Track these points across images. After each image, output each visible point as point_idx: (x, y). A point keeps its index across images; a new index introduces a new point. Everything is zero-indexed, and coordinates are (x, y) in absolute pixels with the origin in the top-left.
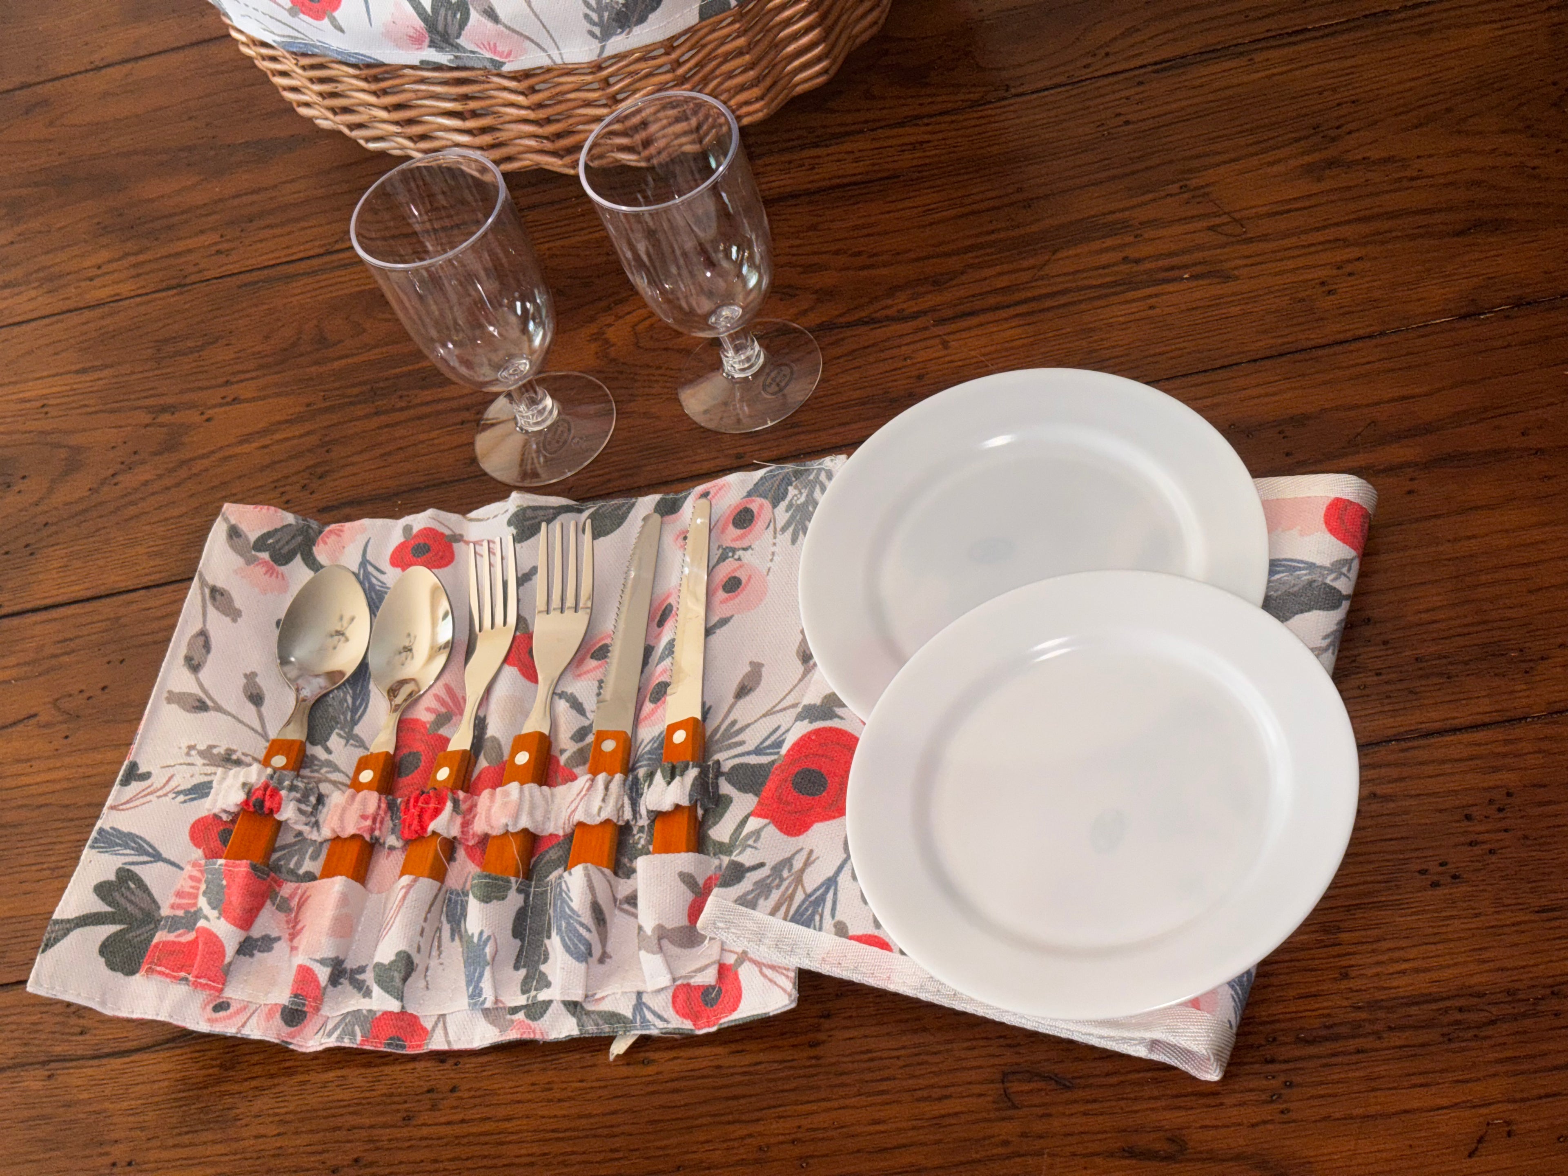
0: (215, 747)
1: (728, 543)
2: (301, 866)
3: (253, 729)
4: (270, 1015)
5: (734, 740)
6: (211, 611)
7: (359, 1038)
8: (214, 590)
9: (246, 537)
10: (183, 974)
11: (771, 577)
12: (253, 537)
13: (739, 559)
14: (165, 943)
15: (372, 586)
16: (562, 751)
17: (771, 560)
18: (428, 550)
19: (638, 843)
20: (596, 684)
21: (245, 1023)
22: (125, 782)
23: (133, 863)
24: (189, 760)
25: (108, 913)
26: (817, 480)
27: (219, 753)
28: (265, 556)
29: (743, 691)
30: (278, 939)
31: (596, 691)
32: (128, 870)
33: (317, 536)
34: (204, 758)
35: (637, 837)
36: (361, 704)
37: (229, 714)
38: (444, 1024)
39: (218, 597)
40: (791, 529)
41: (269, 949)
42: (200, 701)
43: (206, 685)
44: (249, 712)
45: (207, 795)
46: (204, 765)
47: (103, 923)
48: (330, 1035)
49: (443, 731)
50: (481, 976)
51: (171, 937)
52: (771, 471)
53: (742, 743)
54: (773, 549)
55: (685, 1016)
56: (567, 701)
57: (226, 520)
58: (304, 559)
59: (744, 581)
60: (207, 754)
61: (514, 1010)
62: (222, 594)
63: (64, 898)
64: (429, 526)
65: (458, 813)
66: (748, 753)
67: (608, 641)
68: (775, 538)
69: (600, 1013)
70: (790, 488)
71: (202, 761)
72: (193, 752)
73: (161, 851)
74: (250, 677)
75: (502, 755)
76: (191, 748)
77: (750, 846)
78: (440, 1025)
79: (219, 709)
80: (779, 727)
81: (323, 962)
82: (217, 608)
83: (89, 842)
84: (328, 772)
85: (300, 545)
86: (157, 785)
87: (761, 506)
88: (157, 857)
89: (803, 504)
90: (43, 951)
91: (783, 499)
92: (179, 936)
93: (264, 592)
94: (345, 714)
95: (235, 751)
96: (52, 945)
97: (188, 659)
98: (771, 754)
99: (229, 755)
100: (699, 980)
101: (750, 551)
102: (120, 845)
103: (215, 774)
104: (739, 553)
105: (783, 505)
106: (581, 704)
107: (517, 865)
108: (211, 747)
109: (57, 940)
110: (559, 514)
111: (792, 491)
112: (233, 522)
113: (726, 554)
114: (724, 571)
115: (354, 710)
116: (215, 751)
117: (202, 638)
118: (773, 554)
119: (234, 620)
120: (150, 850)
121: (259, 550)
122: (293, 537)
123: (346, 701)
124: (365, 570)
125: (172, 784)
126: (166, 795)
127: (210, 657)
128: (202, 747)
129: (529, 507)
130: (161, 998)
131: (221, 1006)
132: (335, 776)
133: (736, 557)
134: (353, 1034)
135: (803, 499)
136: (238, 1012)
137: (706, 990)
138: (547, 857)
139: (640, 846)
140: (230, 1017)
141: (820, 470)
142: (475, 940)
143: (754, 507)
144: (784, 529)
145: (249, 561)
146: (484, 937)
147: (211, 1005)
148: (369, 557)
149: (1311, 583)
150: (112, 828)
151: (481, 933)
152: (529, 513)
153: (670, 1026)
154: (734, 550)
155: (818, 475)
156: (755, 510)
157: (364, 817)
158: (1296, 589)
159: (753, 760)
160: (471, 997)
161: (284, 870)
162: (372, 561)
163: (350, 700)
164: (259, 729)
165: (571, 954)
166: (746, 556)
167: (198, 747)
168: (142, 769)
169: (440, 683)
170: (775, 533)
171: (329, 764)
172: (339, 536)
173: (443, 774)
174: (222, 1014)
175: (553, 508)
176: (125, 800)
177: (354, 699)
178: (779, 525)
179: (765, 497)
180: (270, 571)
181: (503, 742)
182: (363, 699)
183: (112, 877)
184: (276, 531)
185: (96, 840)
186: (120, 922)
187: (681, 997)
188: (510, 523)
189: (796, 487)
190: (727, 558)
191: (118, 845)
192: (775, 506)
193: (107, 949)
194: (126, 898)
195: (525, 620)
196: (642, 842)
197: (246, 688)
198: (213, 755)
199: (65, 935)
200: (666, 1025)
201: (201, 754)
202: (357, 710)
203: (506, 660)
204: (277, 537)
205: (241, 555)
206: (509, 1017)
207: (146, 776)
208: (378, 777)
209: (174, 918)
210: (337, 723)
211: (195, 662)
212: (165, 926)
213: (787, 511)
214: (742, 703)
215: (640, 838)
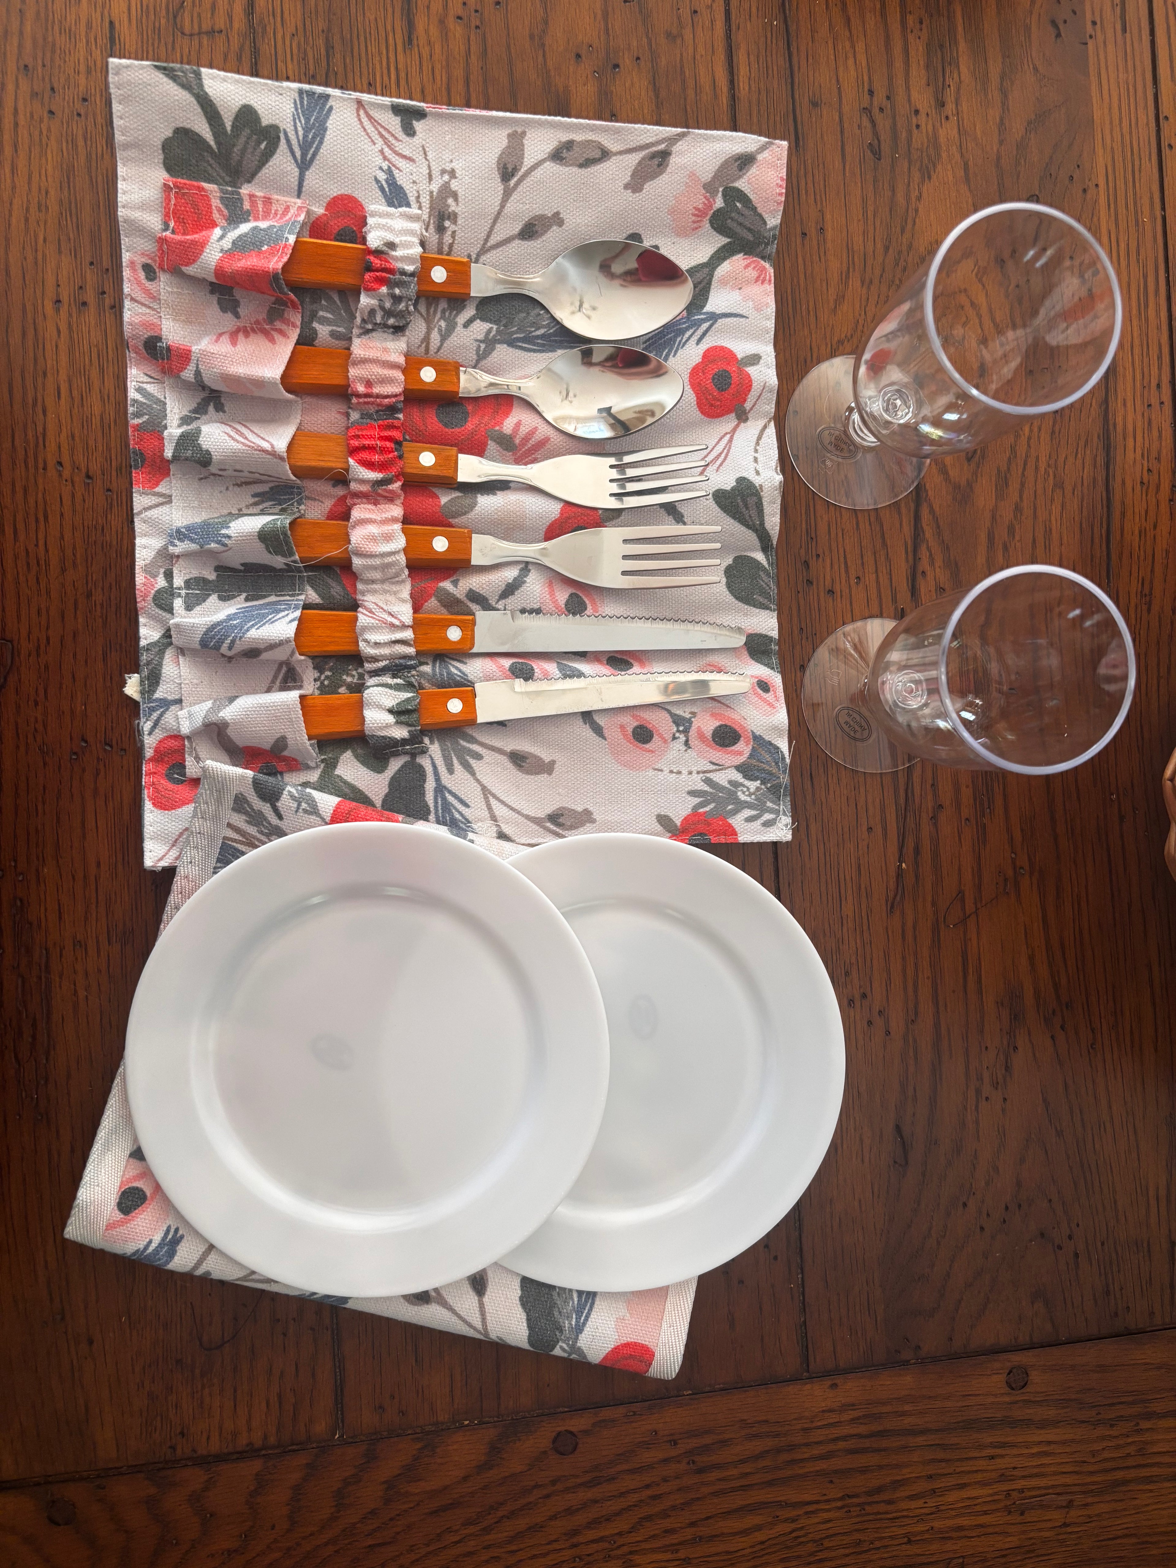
0: (456, 200)
1: (696, 723)
2: (320, 323)
3: (488, 236)
4: (146, 325)
5: (455, 761)
6: (634, 159)
7: (137, 421)
8: (664, 155)
9: (740, 177)
10: (172, 224)
11: (651, 773)
12: (741, 184)
13: (674, 738)
14: (206, 198)
15: (682, 332)
16: (455, 583)
17: (671, 772)
18: (721, 390)
19: (348, 675)
20: (536, 606)
21: (136, 301)
22: (397, 110)
23: (288, 141)
24: (436, 173)
25: (224, 128)
26: (763, 810)
27: (449, 206)
28: (719, 203)
29: (518, 759)
30: (237, 316)
31: (528, 607)
32: (279, 138)
33: (757, 256)
34: (440, 191)
35: (354, 673)
36: (538, 345)
37: (502, 206)
38: (162, 504)
39: (656, 161)
40: (707, 788)
41: (224, 310)
42: (515, 170)
43: (538, 173)
44: (510, 227)
45: (390, 204)
46: (431, 192)
47: (210, 125)
48: (139, 390)
49: (492, 446)
50: (192, 540)
51: (216, 202)
52: (783, 758)
53: (451, 771)
54: (685, 772)
55: (156, 750)
56: (515, 579)
57: (763, 148)
58: (724, 246)
59: (647, 746)
60: (446, 192)
61: (169, 575)
62: (659, 165)
63: (229, 75)
64: (754, 384)
65: (373, 485)
66: (438, 779)
67: (589, 611)
68: (698, 773)
69: (160, 664)
70: (758, 783)
71: (435, 190)
72: (446, 177)
73: (312, 169)
74: (557, 220)
75: (454, 517)
76: (452, 174)
77: (299, 805)
78: (161, 500)
79: (507, 194)
80: (467, 806)
81: (198, 373)
82: (640, 163)
83: (306, 87)
84: (440, 330)
85: (742, 239)
86: (399, 147)
87: (740, 753)
88: (304, 165)
89: (737, 798)
90: (156, 66)
91: (745, 777)
92: (219, 210)
93: (672, 212)
94: (520, 330)
95: (455, 222)
96: (167, 75)
97: (569, 145)
98: (436, 802)
99: (449, 218)
100: (189, 761)
101: (683, 748)
102: (307, 123)
103: (420, 208)
104: (682, 738)
105: (738, 777)
106: (513, 593)
107: (317, 558)
108: (455, 196)
109: (174, 78)
110: (755, 531)
111: (753, 785)
112: (760, 157)
113: (683, 724)
114: (662, 723)
115: (528, 339)
116: (450, 201)
117: (597, 154)
118: (679, 773)
119: (626, 187)
120: (309, 156)
121: (724, 195)
122: (749, 230)
123: (538, 329)
124: (704, 321)
125: (401, 163)
126: (385, 158)
127: (575, 169)
128: (454, 185)
129: (760, 499)
130: (143, 206)
131: (150, 272)
132: (435, 336)
133: (677, 735)
134: (137, 415)
135: (743, 797)
136: (147, 292)
137: (181, 766)
138: (334, 584)
139: (344, 677)
140: (139, 283)
141: (777, 812)
142: (223, 531)
143: (741, 746)
144: (708, 781)
145: (709, 188)
146: (226, 541)
147: (149, 261)
148: (721, 322)
149: (561, 1330)
150: (331, 108)
151: (229, 537)
152: (752, 501)
153: (146, 737)
154: (686, 732)
155: (771, 811)
156: (736, 748)
157: (369, 384)
158: (556, 1314)
159: (430, 785)
160: (178, 531)
161: (314, 307)
162: (716, 326)
163: (541, 332)
164: (491, 242)
165: (205, 634)
166: (679, 744)
167: (453, 181)
168: (418, 125)
169: (551, 433)
170: (704, 772)
171: (451, 327)
172: (757, 281)
173: (427, 459)
174: (142, 275)
175: (762, 523)
176: (371, 113)
177: (542, 337)
178: (713, 776)
179: (751, 756)
180: (700, 214)
181: (471, 515)
182: (543, 345)
183: (265, 122)
184: (754, 209)
185: (311, 94)
186: (218, 143)
187: (174, 743)
188: (741, 480)
189: (758, 789)
190: (678, 725)
191: (307, 120)
192: (738, 768)
193: (183, 134)
194: (247, 143)
195: (619, 516)
196: (349, 679)
197: (541, 218)
198: (446, 198)
199: (184, 86)
200: (146, 733)
201: (446, 187)
202: (529, 342)
203: (568, 503)
204: (746, 212)
205: (714, 177)
206: (162, 570)
207: (410, 131)
208: (427, 388)
209: (241, 200)
210: (505, 326)
211: (565, 154)
212: (227, 192)
213: (730, 782)
214: (504, 760)
215: (353, 676)
